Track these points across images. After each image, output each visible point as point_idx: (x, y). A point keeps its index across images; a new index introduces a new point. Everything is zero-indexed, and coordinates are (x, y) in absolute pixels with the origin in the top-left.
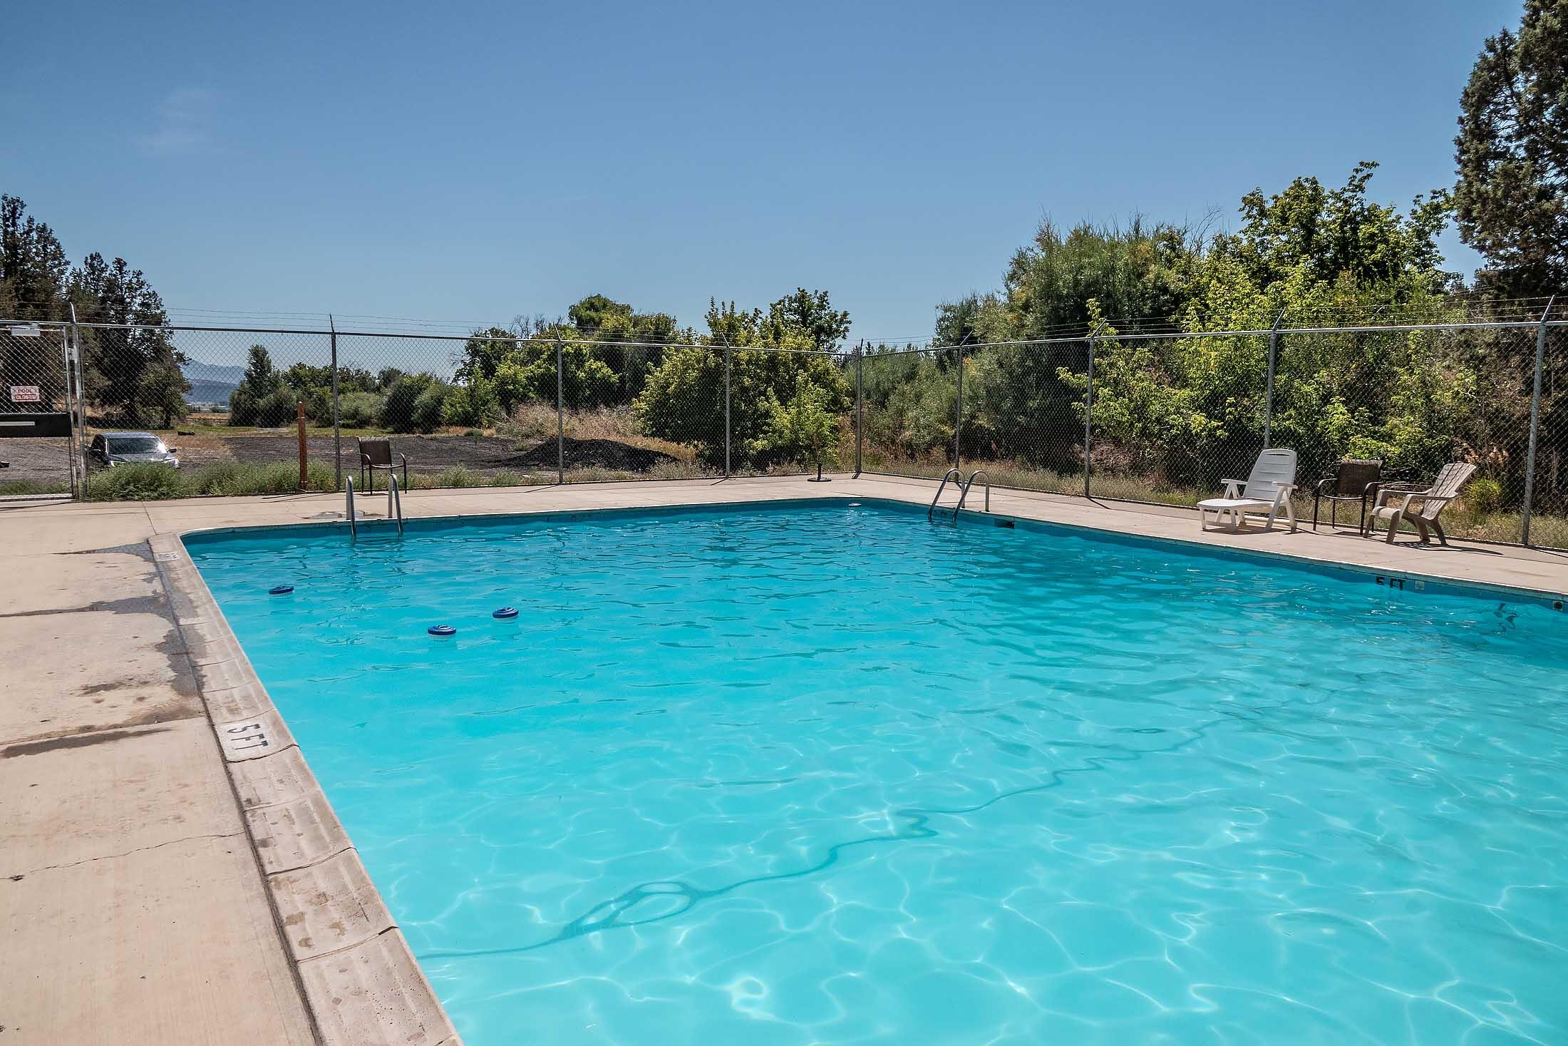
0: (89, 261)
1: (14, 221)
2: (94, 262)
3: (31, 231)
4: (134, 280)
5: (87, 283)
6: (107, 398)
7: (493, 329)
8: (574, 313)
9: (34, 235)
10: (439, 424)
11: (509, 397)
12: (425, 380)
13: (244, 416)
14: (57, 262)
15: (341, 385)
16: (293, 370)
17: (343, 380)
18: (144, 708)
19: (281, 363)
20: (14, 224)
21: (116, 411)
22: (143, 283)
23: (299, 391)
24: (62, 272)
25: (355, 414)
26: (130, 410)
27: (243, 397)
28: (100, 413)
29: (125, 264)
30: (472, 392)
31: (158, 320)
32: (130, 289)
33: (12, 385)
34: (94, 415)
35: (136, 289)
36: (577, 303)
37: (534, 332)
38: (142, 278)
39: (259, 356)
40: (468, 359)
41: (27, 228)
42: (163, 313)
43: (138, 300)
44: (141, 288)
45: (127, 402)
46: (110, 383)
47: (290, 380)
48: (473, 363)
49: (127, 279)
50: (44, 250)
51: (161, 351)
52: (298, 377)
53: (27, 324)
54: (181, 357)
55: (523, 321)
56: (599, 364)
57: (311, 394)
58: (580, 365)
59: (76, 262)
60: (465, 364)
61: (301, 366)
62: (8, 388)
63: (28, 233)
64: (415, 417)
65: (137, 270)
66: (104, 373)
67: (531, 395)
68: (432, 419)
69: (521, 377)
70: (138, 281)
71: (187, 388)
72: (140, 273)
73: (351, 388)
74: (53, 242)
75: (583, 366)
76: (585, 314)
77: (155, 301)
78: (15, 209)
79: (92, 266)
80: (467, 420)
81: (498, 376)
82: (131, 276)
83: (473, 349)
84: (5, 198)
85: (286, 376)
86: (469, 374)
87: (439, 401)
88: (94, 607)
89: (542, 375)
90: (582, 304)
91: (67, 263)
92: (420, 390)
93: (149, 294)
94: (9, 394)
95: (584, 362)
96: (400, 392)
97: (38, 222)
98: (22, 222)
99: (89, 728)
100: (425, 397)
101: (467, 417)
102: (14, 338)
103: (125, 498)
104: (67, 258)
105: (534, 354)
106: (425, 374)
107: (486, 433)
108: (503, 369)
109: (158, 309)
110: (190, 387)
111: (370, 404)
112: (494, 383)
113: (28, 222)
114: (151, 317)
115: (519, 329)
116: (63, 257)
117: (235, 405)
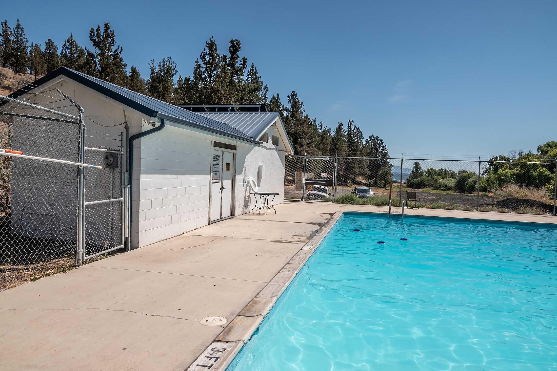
0: (370, 137)
1: (351, 127)
2: (371, 137)
3: (355, 129)
4: (380, 142)
5: (369, 143)
6: (370, 177)
7: (500, 156)
8: (539, 149)
9: (356, 131)
10: (475, 191)
11: (502, 181)
12: (472, 174)
13: (410, 185)
14: (360, 138)
15: (444, 176)
16: (428, 170)
17: (445, 174)
18: (299, 240)
19: (424, 168)
20: (351, 128)
21: (372, 181)
22: (383, 143)
23: (429, 177)
24: (361, 141)
25: (446, 186)
26: (376, 181)
27: (411, 179)
28: (367, 182)
29: (379, 137)
30: (488, 180)
31: (386, 155)
32: (379, 145)
33: (322, 172)
34: (366, 182)
35: (381, 145)
36: (541, 144)
37: (518, 156)
38: (383, 141)
39: (417, 166)
40: (488, 167)
41: (354, 129)
42: (387, 152)
43: (381, 148)
44: (382, 144)
45: (375, 179)
46: (371, 173)
47: (427, 173)
48: (490, 168)
49: (378, 142)
50: (358, 135)
51: (386, 163)
52: (430, 173)
53: (326, 157)
54: (391, 166)
55: (513, 152)
56: (544, 169)
57: (433, 178)
58: (535, 170)
59: (366, 138)
60: (487, 169)
61: (431, 169)
62: (321, 173)
63: (354, 130)
64: (466, 188)
65: (381, 139)
66: (370, 170)
67: (512, 181)
68: (472, 189)
69: (509, 174)
70: (382, 142)
71: (392, 175)
72: (382, 140)
73: (447, 176)
74: (360, 132)
75: (537, 170)
76: (545, 149)
77: (386, 148)
78: (351, 124)
79: (371, 138)
80: (484, 189)
81: (498, 173)
82: (380, 141)
83: (491, 164)
84: (349, 121)
85: (426, 172)
86: (488, 172)
87: (475, 182)
88: (311, 223)
89: (517, 173)
90: (544, 145)
91: (363, 138)
92: (469, 178)
93: (384, 146)
94: (321, 175)
95: (537, 168)
96: (461, 179)
97: (357, 127)
98: (353, 127)
99: (286, 241)
100: (470, 181)
101: (485, 188)
102: (323, 161)
103: (343, 203)
104: (363, 137)
105: (515, 165)
106: (472, 172)
107: (490, 195)
108: (501, 171)
109: (386, 151)
110: (393, 175)
111: (451, 182)
112: (497, 176)
113: (354, 127)
114: (384, 154)
115: (511, 156)
116: (362, 136)
117: (408, 181)
